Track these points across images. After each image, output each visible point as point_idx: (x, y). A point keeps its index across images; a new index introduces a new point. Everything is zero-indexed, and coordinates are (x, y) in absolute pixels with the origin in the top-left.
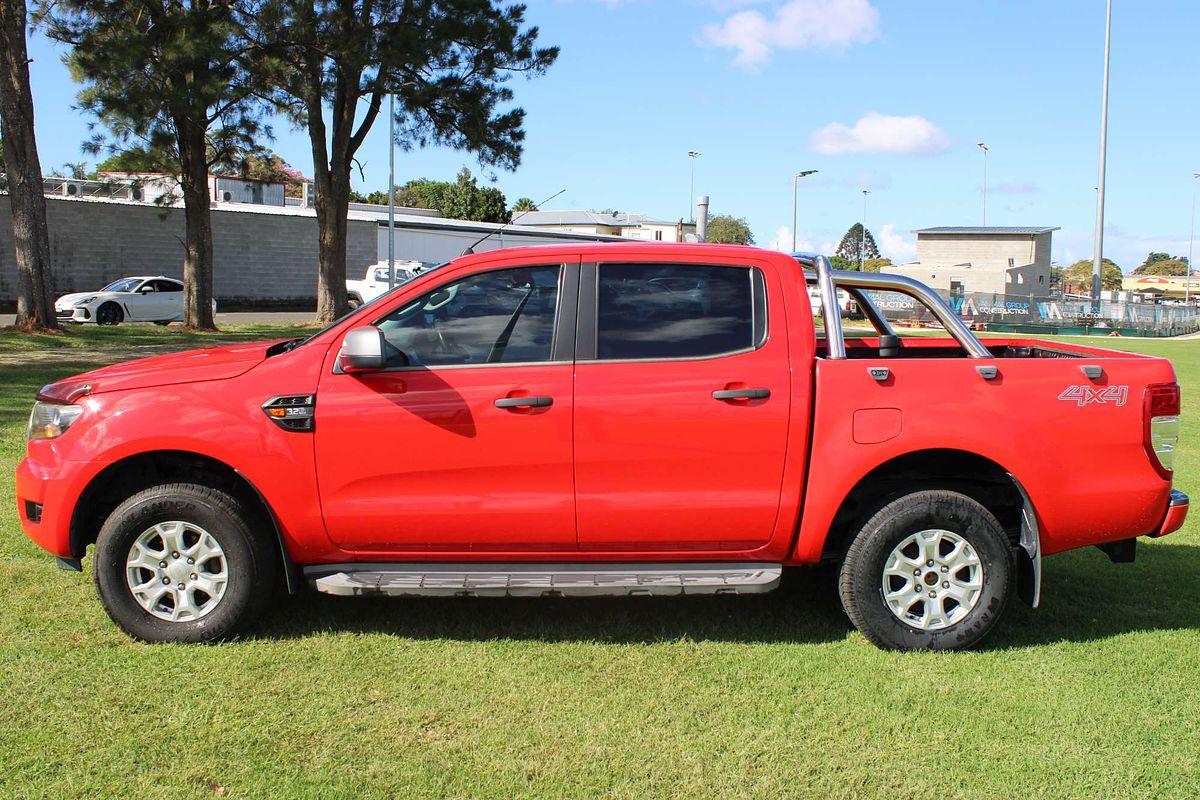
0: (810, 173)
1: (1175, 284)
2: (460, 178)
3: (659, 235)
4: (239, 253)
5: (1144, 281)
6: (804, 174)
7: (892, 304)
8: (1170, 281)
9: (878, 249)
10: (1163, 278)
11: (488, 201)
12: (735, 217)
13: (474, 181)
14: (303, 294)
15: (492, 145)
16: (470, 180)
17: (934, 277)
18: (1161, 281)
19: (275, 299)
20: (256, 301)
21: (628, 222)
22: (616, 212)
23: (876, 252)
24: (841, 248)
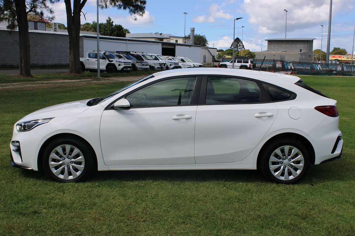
0: (240, 18)
1: (344, 58)
2: (107, 21)
3: (177, 41)
4: (33, 47)
5: (334, 57)
6: (237, 19)
7: (265, 65)
8: (342, 57)
9: (244, 46)
10: (340, 56)
11: (117, 29)
12: (201, 35)
13: (112, 22)
14: (57, 63)
15: (133, 6)
16: (111, 22)
17: (274, 55)
18: (339, 57)
19: (47, 64)
20: (40, 65)
21: (166, 37)
22: (161, 33)
23: (243, 47)
24: (232, 46)
